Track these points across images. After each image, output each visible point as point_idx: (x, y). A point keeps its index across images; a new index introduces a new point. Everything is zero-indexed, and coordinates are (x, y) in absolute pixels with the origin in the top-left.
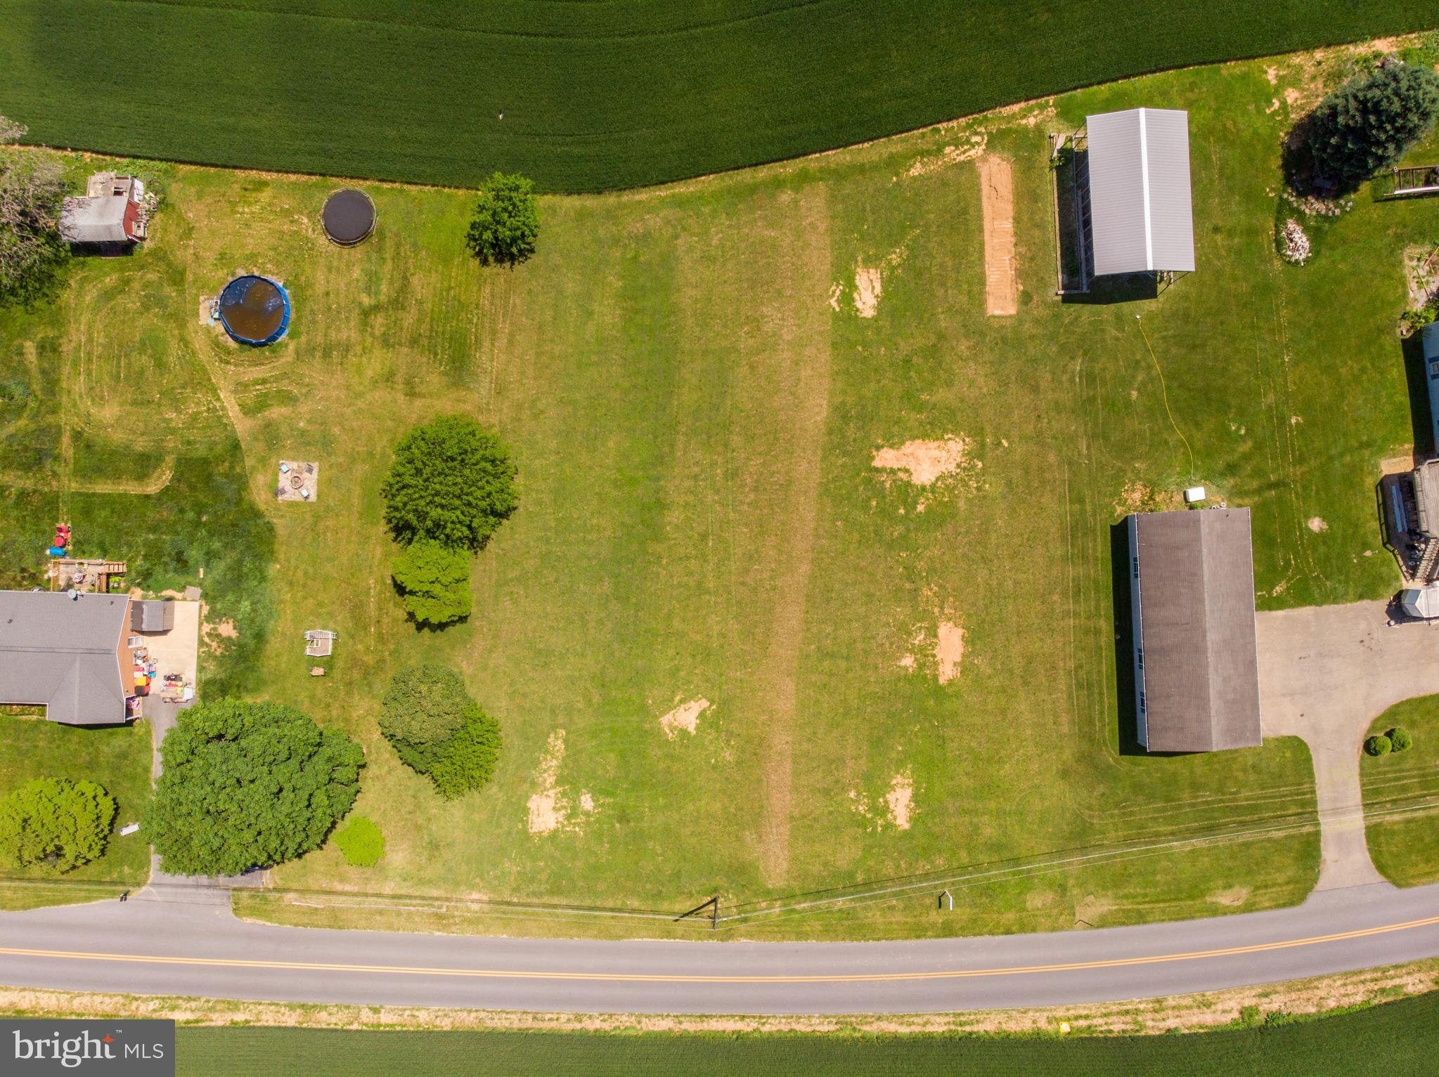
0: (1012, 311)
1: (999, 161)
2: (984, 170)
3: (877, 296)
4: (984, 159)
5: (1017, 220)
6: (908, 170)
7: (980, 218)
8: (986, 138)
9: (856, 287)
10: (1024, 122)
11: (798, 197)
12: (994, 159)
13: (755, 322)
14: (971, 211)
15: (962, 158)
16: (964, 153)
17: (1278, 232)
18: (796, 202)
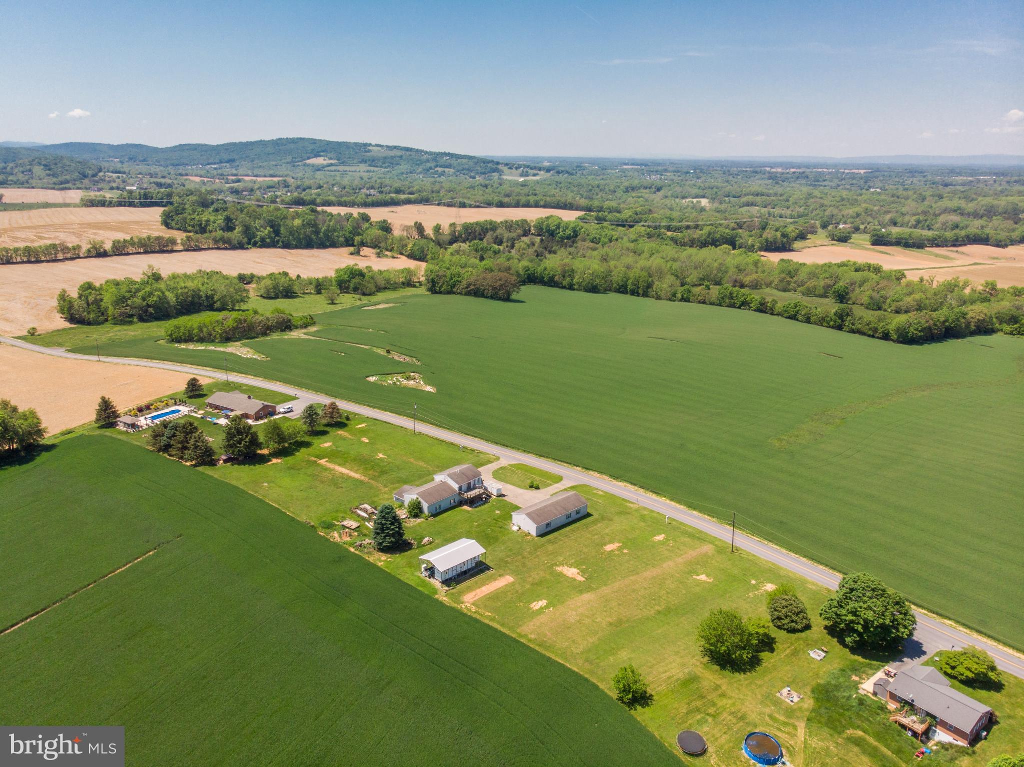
0: (507, 576)
1: (466, 599)
2: (471, 601)
3: (538, 602)
4: (468, 602)
6: (491, 615)
7: (488, 594)
8: (461, 605)
9: (541, 607)
10: (447, 600)
11: (529, 634)
13: (579, 622)
14: (488, 597)
15: (473, 607)
16: (471, 607)
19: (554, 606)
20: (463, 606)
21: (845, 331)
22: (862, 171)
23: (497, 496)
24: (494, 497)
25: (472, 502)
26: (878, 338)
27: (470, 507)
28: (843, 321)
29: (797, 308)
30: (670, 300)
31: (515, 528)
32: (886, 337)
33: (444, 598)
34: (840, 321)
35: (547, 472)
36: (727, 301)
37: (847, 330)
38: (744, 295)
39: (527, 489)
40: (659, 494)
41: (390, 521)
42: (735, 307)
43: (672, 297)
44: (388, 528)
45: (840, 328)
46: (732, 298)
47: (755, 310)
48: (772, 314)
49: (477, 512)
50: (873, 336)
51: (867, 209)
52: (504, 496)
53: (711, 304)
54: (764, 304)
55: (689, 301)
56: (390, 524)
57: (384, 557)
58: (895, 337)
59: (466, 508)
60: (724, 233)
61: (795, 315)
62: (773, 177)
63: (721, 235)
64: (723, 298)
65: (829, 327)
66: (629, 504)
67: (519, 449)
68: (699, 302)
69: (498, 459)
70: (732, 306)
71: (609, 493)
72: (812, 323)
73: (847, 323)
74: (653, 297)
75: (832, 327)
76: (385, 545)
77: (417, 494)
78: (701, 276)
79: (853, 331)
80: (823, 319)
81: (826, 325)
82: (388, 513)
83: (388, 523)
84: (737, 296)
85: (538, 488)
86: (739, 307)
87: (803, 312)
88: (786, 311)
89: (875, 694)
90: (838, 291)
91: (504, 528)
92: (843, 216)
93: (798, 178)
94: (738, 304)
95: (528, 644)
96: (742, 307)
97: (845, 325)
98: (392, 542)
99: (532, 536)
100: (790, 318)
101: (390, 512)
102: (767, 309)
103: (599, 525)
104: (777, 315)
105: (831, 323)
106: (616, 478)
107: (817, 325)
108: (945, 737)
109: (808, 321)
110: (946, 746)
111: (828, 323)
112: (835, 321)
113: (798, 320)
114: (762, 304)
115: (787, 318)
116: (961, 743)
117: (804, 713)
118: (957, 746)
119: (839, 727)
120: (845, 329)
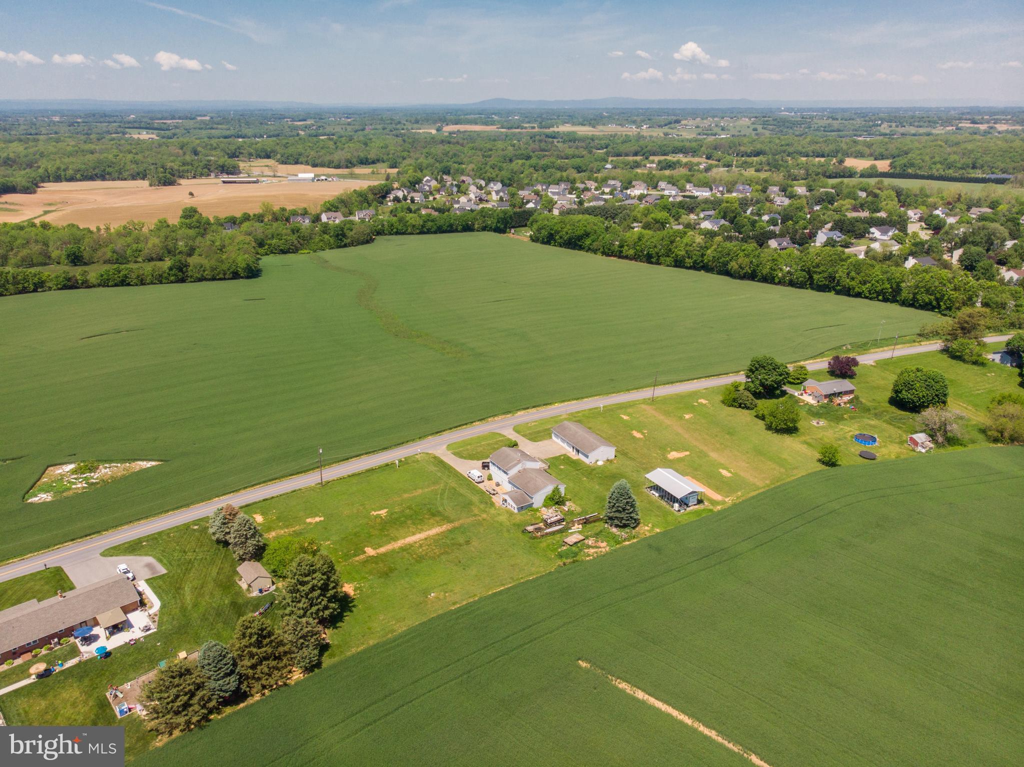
2: (720, 497)
3: (721, 473)
4: (723, 499)
6: (741, 493)
8: (728, 502)
9: (729, 473)
16: (730, 498)
18: (763, 482)
19: (727, 467)
21: (191, 282)
26: (229, 279)
28: (183, 273)
34: (180, 274)
37: (192, 280)
45: (182, 280)
50: (224, 279)
54: (71, 279)
58: (243, 273)
61: (123, 281)
65: (171, 283)
70: (25, 291)
71: (538, 421)
72: (148, 284)
73: (189, 274)
75: (175, 282)
79: (197, 280)
80: (160, 276)
81: (167, 281)
84: (24, 279)
85: (517, 444)
87: (134, 276)
89: (818, 402)
90: (74, 254)
94: (32, 287)
96: (39, 290)
97: (187, 276)
100: (116, 285)
102: (78, 283)
105: (172, 278)
107: (155, 284)
108: (846, 398)
109: (142, 283)
110: (850, 402)
111: (167, 278)
112: (175, 275)
113: (129, 285)
114: (69, 280)
115: (112, 286)
116: (852, 396)
117: (833, 424)
118: (852, 399)
119: (842, 419)
120: (189, 279)
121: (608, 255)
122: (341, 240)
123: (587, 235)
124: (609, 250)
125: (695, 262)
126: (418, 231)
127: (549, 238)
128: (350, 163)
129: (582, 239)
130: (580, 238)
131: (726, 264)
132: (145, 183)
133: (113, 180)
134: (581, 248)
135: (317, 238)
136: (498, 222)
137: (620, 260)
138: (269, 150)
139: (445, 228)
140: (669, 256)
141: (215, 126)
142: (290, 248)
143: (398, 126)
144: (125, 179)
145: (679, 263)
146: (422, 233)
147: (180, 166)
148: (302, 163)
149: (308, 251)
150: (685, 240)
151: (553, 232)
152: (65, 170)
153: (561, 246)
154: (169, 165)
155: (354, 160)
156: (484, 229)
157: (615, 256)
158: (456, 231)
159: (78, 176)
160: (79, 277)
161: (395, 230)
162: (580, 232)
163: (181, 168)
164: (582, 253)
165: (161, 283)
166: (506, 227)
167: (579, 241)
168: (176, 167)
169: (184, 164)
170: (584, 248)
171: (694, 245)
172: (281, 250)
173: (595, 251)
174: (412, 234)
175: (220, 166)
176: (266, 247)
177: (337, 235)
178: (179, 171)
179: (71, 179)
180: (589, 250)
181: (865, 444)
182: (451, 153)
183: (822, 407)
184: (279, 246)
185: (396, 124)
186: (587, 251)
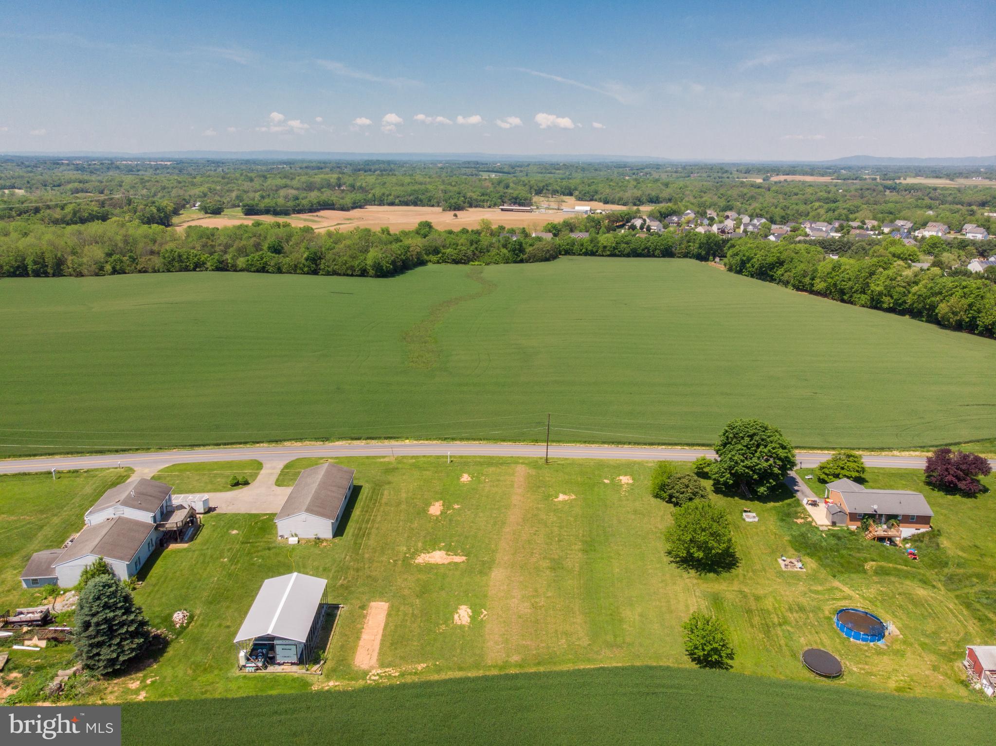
0: (373, 604)
1: (362, 666)
2: (374, 661)
3: (457, 613)
4: (372, 668)
5: (359, 638)
6: (427, 666)
7: (383, 641)
8: (368, 678)
9: (470, 617)
10: (337, 684)
11: (507, 659)
12: (365, 666)
13: (534, 606)
14: (388, 644)
15: (387, 670)
16: (385, 672)
17: (189, 623)
18: (508, 656)
19: (483, 606)
20: (373, 678)
21: (322, 275)
22: (169, 163)
23: (205, 513)
24: (201, 516)
25: (177, 535)
26: (357, 276)
27: (182, 541)
28: (317, 265)
29: (264, 260)
30: (97, 275)
31: (293, 541)
32: (364, 273)
33: (331, 683)
34: (314, 266)
35: (228, 463)
36: (176, 264)
37: (324, 273)
38: (196, 256)
39: (230, 490)
40: (398, 438)
41: (121, 608)
42: (189, 270)
43: (99, 272)
44: (122, 624)
45: (315, 272)
46: (181, 261)
47: (213, 270)
48: (235, 271)
49: (204, 543)
50: (352, 275)
51: (210, 189)
52: (214, 509)
53: (155, 271)
54: (223, 261)
55: (125, 273)
56: (124, 614)
57: (133, 683)
58: (372, 272)
59: (173, 546)
60: (93, 211)
61: (264, 267)
62: (78, 168)
63: (90, 214)
64: (169, 262)
65: (304, 274)
66: (378, 460)
67: (149, 449)
68: (140, 272)
69: (131, 470)
70: (186, 269)
71: (342, 457)
72: (284, 273)
73: (322, 266)
74: (71, 275)
75: (308, 273)
76: (126, 658)
77: (92, 552)
78: (106, 250)
79: (328, 274)
80: (296, 266)
81: (301, 271)
82: (114, 593)
83: (119, 612)
84: (187, 258)
85: (246, 483)
86: (194, 270)
87: (272, 263)
88: (252, 265)
89: (834, 524)
90: (274, 247)
91: (275, 547)
92: (190, 196)
93: (108, 168)
94: (192, 266)
95: (522, 672)
96: (198, 269)
97: (320, 269)
98: (140, 646)
99: (326, 540)
100: (258, 271)
101: (116, 591)
102: (228, 266)
103: (386, 492)
104: (242, 270)
105: (306, 269)
106: (326, 439)
107: (291, 273)
108: (907, 531)
109: (279, 271)
110: (915, 539)
111: (302, 269)
112: (309, 267)
113: (267, 272)
114: (221, 262)
115: (254, 272)
116: (924, 529)
117: (823, 573)
118: (923, 534)
119: (858, 568)
120: (321, 272)
121: (798, 289)
122: (517, 255)
123: (781, 263)
124: (800, 282)
125: (896, 303)
126: (608, 253)
127: (740, 268)
128: (639, 200)
129: (773, 268)
130: (772, 266)
131: (933, 307)
132: (440, 209)
133: (423, 206)
134: (772, 279)
135: (494, 252)
136: (700, 247)
137: (812, 296)
138: (573, 187)
139: (640, 251)
140: (865, 293)
141: (554, 171)
142: (462, 259)
143: (725, 175)
144: (433, 206)
145: (875, 304)
146: (613, 255)
147: (478, 196)
148: (596, 200)
149: (479, 263)
150: (890, 272)
151: (745, 258)
152: (388, 196)
153: (752, 276)
154: (469, 194)
155: (644, 199)
156: (686, 255)
157: (806, 291)
158: (654, 256)
159: (397, 201)
160: (229, 261)
161: (584, 250)
162: (770, 260)
163: (479, 198)
164: (772, 285)
165: (295, 273)
166: (708, 254)
167: (770, 271)
168: (475, 197)
169: (483, 195)
170: (775, 280)
171: (899, 278)
172: (454, 260)
173: (786, 284)
174: (603, 256)
175: (513, 198)
176: (440, 255)
177: (514, 250)
178: (476, 200)
179: (392, 204)
180: (780, 282)
181: (849, 636)
182: (748, 195)
183: (834, 535)
184: (452, 256)
185: (723, 173)
186: (778, 284)
